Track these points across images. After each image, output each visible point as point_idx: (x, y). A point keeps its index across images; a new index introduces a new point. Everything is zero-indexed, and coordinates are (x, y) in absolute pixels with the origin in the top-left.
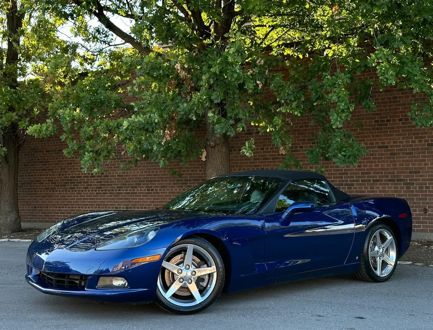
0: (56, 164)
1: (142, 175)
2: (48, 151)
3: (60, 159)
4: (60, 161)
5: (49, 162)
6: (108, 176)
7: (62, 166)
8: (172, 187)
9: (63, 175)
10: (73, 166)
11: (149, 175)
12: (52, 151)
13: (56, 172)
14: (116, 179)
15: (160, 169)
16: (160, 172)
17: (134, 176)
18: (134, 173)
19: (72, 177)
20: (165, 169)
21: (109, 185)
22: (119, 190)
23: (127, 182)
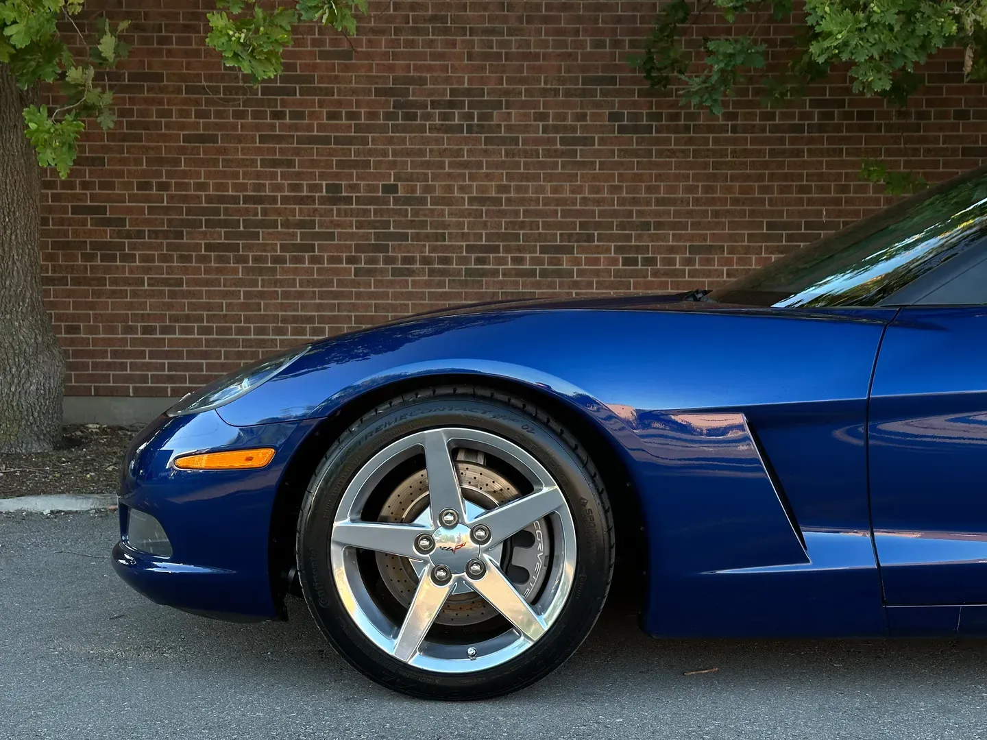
1: (597, 202)
3: (143, 113)
4: (146, 126)
6: (422, 201)
7: (158, 149)
8: (747, 250)
9: (163, 187)
11: (635, 201)
13: (120, 174)
14: (462, 214)
15: (686, 177)
16: (689, 190)
17: (557, 205)
18: (555, 190)
19: (221, 199)
20: (713, 177)
21: (428, 237)
22: (479, 261)
23: (522, 228)
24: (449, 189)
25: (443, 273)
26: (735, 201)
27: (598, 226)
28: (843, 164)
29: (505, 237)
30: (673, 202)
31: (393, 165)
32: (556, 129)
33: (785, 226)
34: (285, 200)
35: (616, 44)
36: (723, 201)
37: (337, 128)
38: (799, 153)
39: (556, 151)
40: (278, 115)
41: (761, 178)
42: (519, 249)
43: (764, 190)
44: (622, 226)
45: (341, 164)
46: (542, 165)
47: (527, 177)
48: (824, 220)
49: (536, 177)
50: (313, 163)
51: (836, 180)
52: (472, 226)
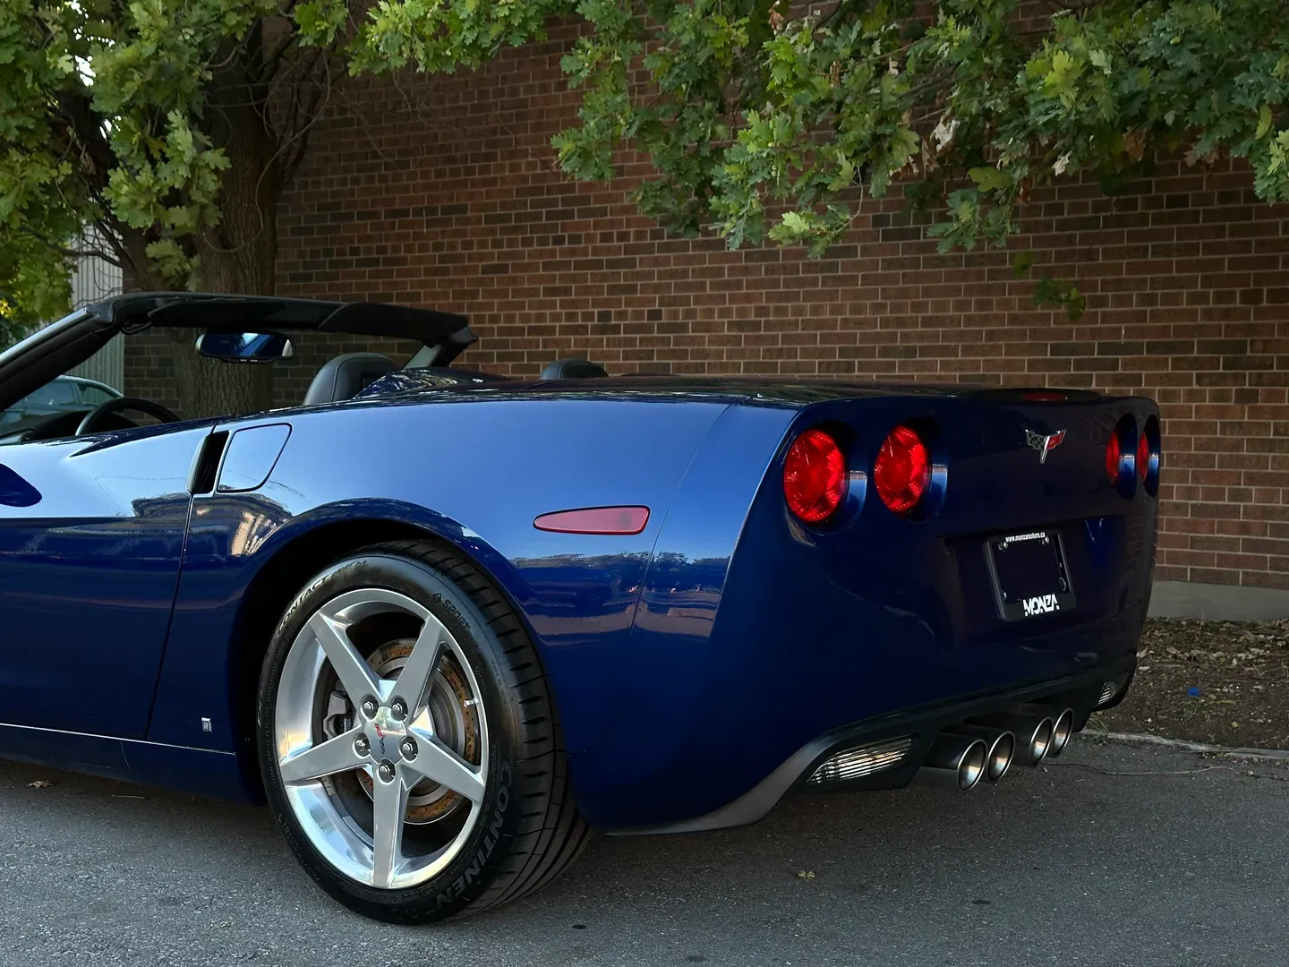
0: (436, 272)
1: (859, 324)
2: (395, 213)
3: (452, 246)
4: (453, 258)
5: (403, 261)
6: (683, 328)
7: (461, 282)
8: (1027, 381)
10: (513, 280)
11: (901, 323)
12: (418, 212)
14: (721, 341)
15: (958, 291)
16: (961, 306)
17: (816, 329)
18: (815, 311)
20: (989, 290)
23: (780, 356)
24: (709, 313)
26: (1014, 319)
27: (858, 352)
30: (942, 322)
31: (657, 288)
33: (1073, 350)
34: (564, 330)
36: (999, 319)
37: (609, 251)
38: (1091, 255)
39: (816, 265)
40: (559, 240)
44: (885, 352)
45: (612, 290)
46: (802, 282)
47: (787, 297)
48: (1123, 341)
49: (795, 297)
50: (587, 290)
51: (1139, 289)
52: (731, 354)
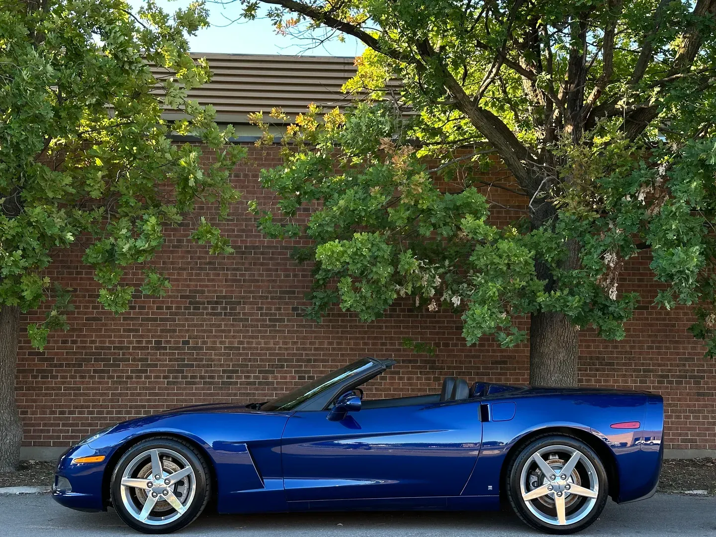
6: (201, 348)
11: (304, 349)
13: (53, 336)
14: (221, 355)
15: (328, 338)
16: (330, 343)
17: (267, 350)
18: (266, 343)
19: (102, 348)
20: (341, 338)
21: (204, 366)
22: (229, 377)
23: (250, 361)
24: (215, 342)
25: (210, 383)
26: (351, 349)
27: (286, 360)
28: (401, 333)
29: (241, 366)
30: (322, 349)
31: (187, 331)
32: (266, 314)
34: (134, 348)
35: (295, 276)
36: (346, 349)
37: (161, 314)
39: (266, 325)
40: (132, 308)
41: (363, 338)
42: (248, 373)
43: (365, 344)
44: (298, 361)
45: (162, 331)
46: (260, 331)
47: (252, 337)
48: (393, 358)
49: (257, 337)
50: (149, 331)
52: (225, 360)
